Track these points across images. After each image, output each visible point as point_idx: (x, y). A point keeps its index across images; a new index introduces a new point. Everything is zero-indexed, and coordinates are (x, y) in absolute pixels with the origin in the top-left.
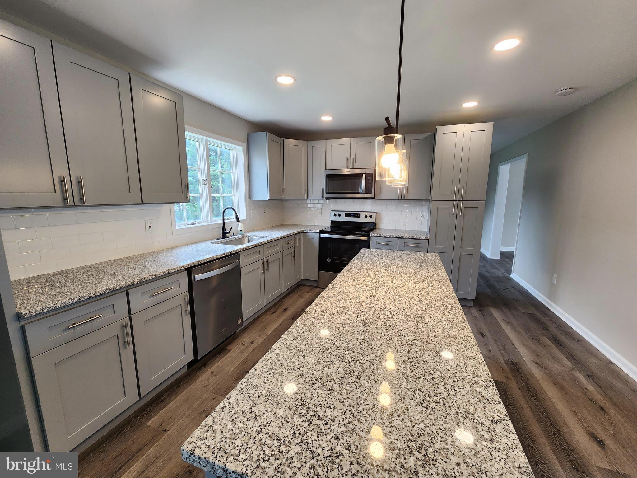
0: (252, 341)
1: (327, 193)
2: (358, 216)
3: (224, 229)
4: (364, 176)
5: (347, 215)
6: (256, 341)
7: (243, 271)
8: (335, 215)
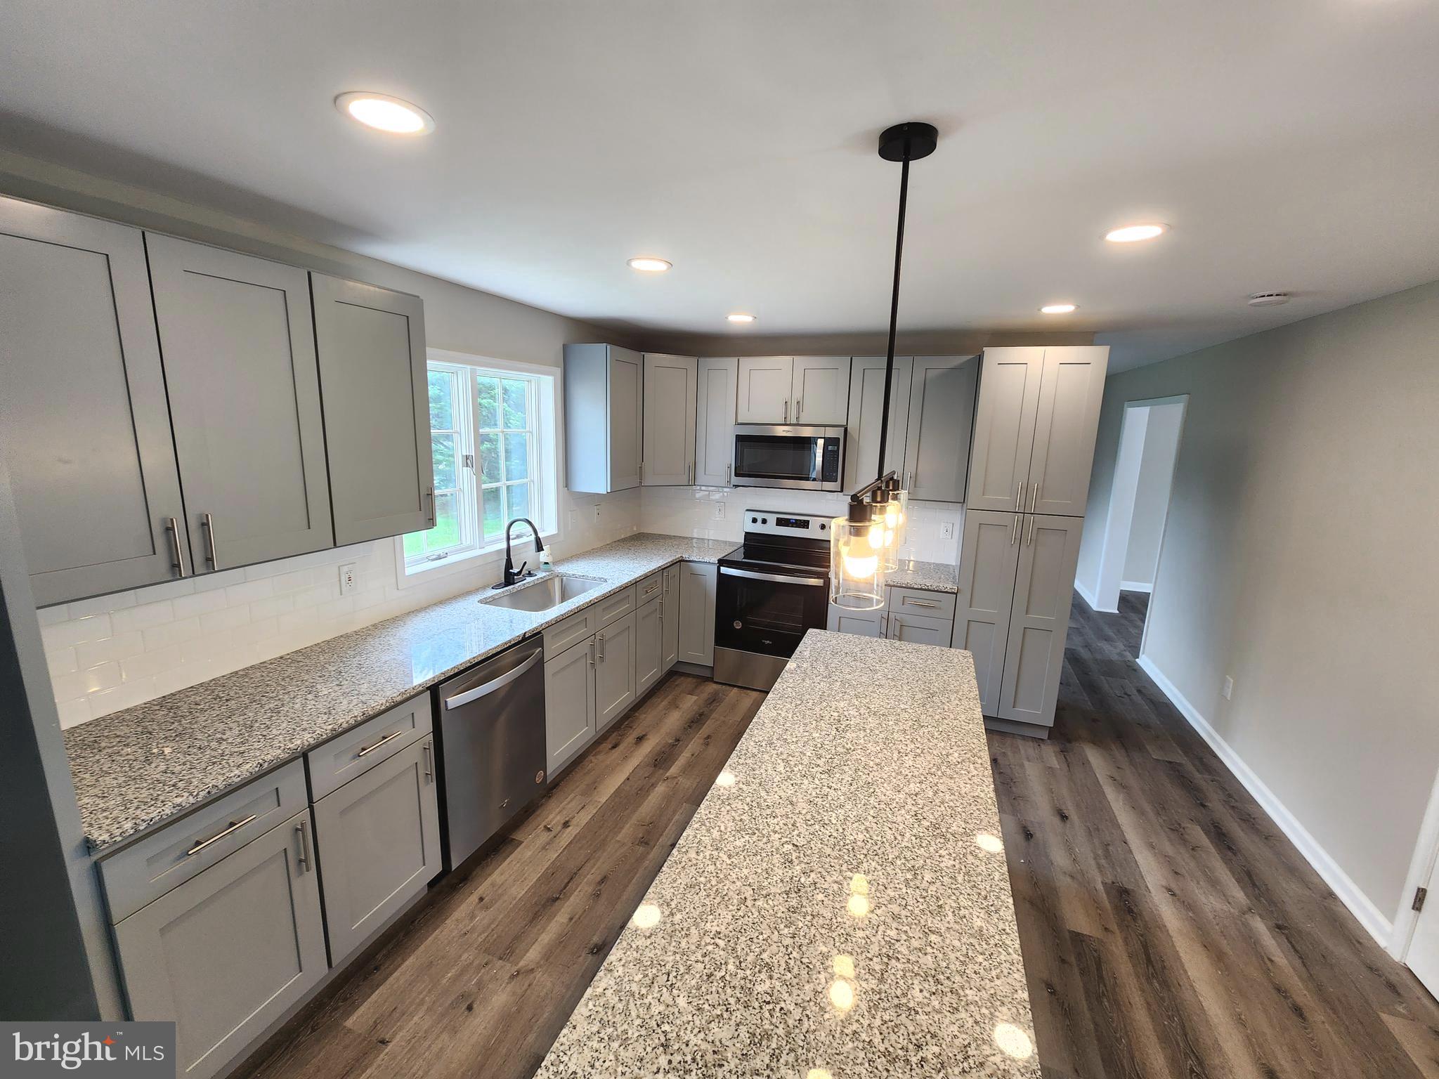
0: (567, 819)
1: (737, 475)
2: (805, 524)
3: (509, 565)
4: (821, 442)
5: (780, 522)
6: (574, 822)
7: (549, 669)
8: (754, 521)
